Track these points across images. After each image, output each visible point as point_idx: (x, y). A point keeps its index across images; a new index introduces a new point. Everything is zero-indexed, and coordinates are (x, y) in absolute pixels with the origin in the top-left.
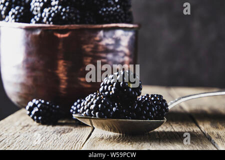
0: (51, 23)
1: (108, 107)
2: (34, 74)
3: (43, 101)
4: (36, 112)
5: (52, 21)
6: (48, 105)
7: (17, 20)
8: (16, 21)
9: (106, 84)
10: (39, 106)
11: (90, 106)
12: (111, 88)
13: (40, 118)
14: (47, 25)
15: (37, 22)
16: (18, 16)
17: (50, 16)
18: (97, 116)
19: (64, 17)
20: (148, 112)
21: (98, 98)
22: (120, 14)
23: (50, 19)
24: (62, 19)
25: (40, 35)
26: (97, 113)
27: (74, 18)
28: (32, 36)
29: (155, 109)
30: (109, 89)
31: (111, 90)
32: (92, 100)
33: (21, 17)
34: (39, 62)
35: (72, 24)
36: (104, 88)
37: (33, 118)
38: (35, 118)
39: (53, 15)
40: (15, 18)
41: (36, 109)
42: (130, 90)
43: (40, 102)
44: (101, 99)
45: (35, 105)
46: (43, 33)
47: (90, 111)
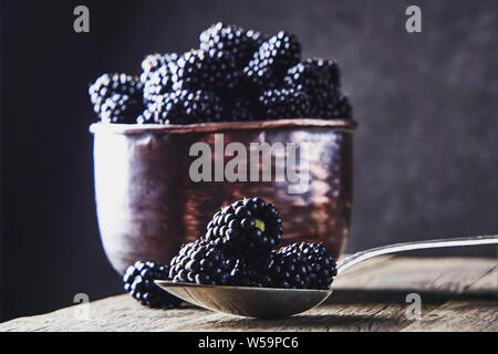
0: (167, 121)
1: (218, 264)
2: (140, 216)
3: (152, 265)
4: (138, 285)
5: (167, 118)
6: (161, 272)
7: (115, 119)
8: (112, 122)
9: (217, 224)
10: (143, 273)
11: (185, 263)
12: (224, 231)
13: (145, 296)
14: (160, 126)
15: (146, 122)
16: (117, 112)
17: (164, 108)
18: (197, 281)
19: (189, 110)
20: (293, 274)
21: (199, 249)
22: (298, 102)
23: (165, 114)
24: (186, 114)
25: (150, 145)
26: (197, 276)
27: (209, 112)
28: (136, 147)
29: (307, 269)
30: (221, 233)
31: (224, 235)
32: (189, 253)
33: (122, 114)
34: (148, 193)
35: (205, 121)
36: (212, 232)
37: (134, 296)
38: (138, 295)
39: (169, 107)
40: (112, 116)
41: (138, 280)
42: (259, 233)
43: (145, 267)
44: (204, 251)
45: (137, 273)
46: (154, 141)
47: (185, 272)
